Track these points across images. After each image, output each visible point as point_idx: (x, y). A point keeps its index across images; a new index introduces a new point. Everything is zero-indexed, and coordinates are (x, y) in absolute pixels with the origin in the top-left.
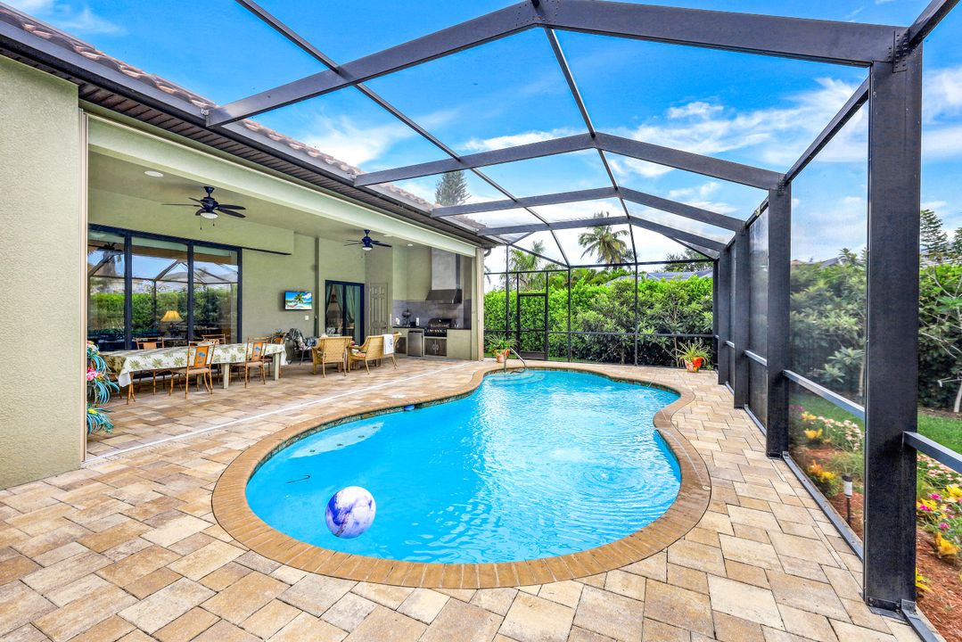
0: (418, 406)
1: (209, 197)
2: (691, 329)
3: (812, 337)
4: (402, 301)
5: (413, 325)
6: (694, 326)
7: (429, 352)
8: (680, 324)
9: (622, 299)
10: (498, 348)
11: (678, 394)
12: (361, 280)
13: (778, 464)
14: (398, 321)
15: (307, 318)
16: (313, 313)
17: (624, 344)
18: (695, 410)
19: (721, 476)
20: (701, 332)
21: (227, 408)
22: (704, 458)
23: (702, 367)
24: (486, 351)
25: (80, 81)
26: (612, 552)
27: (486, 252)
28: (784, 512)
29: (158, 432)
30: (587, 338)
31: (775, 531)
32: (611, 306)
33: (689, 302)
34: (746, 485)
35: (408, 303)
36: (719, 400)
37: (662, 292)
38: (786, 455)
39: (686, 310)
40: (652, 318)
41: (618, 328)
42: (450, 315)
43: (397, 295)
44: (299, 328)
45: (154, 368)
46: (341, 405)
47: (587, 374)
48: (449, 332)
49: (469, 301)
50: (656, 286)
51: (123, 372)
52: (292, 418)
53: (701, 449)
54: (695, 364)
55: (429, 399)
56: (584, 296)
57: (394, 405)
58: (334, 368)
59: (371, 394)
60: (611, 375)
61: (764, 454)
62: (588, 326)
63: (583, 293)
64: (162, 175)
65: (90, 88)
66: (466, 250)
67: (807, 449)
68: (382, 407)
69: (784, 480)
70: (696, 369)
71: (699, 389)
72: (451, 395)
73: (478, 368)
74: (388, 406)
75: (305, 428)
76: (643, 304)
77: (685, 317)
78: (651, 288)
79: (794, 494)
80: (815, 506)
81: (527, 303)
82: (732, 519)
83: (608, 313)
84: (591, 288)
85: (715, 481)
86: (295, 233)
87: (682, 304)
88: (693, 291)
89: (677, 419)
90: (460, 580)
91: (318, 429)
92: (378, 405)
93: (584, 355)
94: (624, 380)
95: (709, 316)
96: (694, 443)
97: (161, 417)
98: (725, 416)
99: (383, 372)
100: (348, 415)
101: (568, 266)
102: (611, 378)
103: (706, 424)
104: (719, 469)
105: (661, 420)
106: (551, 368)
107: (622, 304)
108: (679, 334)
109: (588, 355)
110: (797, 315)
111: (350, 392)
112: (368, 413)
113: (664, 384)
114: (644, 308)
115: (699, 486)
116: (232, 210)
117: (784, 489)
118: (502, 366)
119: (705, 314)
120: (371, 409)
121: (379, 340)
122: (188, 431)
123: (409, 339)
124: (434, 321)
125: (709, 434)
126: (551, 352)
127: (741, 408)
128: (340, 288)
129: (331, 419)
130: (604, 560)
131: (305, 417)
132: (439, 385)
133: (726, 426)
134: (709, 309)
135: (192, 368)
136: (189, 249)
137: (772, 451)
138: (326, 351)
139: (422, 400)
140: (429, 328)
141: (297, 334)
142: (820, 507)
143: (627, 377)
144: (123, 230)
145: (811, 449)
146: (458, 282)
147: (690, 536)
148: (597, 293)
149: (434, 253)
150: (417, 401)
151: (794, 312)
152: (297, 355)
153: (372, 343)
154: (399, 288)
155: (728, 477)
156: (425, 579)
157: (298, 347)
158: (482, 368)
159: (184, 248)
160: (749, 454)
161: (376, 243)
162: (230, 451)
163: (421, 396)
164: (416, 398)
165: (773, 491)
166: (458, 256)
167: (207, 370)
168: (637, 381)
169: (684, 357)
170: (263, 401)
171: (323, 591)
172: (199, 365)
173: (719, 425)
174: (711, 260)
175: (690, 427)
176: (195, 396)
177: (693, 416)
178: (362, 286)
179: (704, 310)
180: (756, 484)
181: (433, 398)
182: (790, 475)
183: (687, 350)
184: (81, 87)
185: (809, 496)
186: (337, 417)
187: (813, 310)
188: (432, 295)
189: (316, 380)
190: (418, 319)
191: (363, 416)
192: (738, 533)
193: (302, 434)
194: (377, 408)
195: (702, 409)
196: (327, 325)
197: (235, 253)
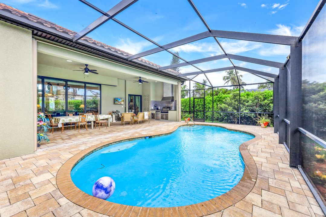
0: (150, 137)
1: (87, 68)
2: (265, 110)
3: (322, 114)
4: (154, 101)
5: (158, 109)
6: (266, 109)
7: (162, 118)
8: (260, 109)
9: (236, 99)
10: (186, 117)
11: (254, 136)
12: (141, 94)
13: (295, 171)
14: (153, 108)
15: (122, 107)
16: (124, 105)
17: (236, 116)
18: (260, 143)
19: (263, 175)
20: (269, 112)
21: (89, 135)
22: (257, 165)
23: (268, 126)
24: (182, 118)
25: (32, 29)
26: (196, 208)
27: (182, 83)
28: (293, 197)
29: (63, 142)
30: (222, 114)
31: (285, 207)
32: (231, 102)
33: (264, 100)
34: (275, 180)
35: (156, 102)
36: (272, 139)
37: (252, 96)
38: (300, 167)
39: (263, 103)
40: (248, 106)
41: (234, 110)
42: (170, 105)
43: (152, 99)
44: (119, 110)
45: (69, 122)
46: (124, 136)
47: (219, 127)
48: (169, 111)
49: (176, 101)
50: (250, 94)
51: (59, 123)
52: (105, 140)
53: (257, 161)
54: (265, 124)
55: (154, 135)
56: (221, 98)
57: (141, 136)
58: (128, 123)
59: (136, 132)
60: (228, 128)
61: (289, 165)
62: (222, 110)
63: (221, 97)
64: (72, 61)
65: (35, 32)
66: (175, 83)
67: (316, 163)
68: (137, 137)
69: (297, 179)
70: (265, 126)
71: (264, 135)
72: (163, 134)
73: (177, 124)
74: (139, 137)
75: (107, 143)
76: (244, 101)
77: (262, 106)
78: (248, 95)
79: (301, 188)
80: (312, 195)
81: (200, 101)
82: (263, 198)
83: (230, 105)
84: (224, 96)
85: (259, 177)
86: (118, 79)
87: (261, 101)
88: (266, 96)
89: (251, 147)
90: (123, 214)
91: (113, 144)
92: (136, 136)
93: (221, 120)
94: (233, 130)
95: (272, 105)
96: (255, 158)
97: (68, 138)
98: (273, 147)
99: (144, 125)
100: (124, 139)
101: (212, 87)
102: (228, 129)
103: (263, 150)
104: (263, 171)
105: (243, 147)
106: (205, 125)
107: (235, 101)
108: (259, 112)
109: (223, 120)
110: (314, 104)
111: (129, 131)
112: (132, 139)
113: (249, 132)
114: (245, 102)
115: (250, 179)
116: (93, 72)
117: (295, 184)
118: (186, 124)
119: (271, 104)
120: (133, 138)
121: (143, 114)
122: (72, 143)
123: (156, 114)
124: (164, 108)
125: (264, 155)
126: (209, 119)
127: (282, 143)
128: (134, 97)
129: (117, 140)
130: (190, 212)
131: (109, 140)
132: (161, 130)
133: (272, 151)
134: (272, 103)
135: (81, 122)
136: (85, 85)
137: (292, 165)
138: (125, 118)
139: (152, 135)
140: (163, 110)
141: (118, 112)
142: (314, 196)
143: (234, 129)
144: (65, 80)
145: (318, 163)
146: (172, 94)
147: (237, 205)
148: (226, 97)
149: (164, 84)
150: (150, 135)
151: (313, 103)
152: (119, 119)
153: (140, 115)
154: (153, 96)
155: (267, 176)
156: (110, 211)
157: (119, 116)
158: (179, 124)
159: (83, 85)
160: (281, 165)
161: (143, 81)
162: (79, 150)
163: (152, 133)
164: (150, 134)
165: (289, 185)
166: (172, 85)
167: (86, 123)
168: (238, 131)
169: (260, 122)
170: (100, 133)
171: (69, 211)
172: (83, 121)
173: (269, 151)
174: (272, 82)
175: (255, 151)
176: (82, 131)
177: (257, 146)
178: (141, 96)
179: (271, 103)
180: (280, 180)
181: (156, 135)
182: (300, 177)
183: (261, 119)
184: (33, 32)
185: (309, 189)
186: (120, 140)
187: (323, 102)
188: (164, 99)
189: (121, 127)
190: (159, 107)
191: (130, 140)
192: (264, 206)
193: (106, 145)
194: (135, 137)
195: (263, 143)
196: (129, 109)
197: (99, 86)
